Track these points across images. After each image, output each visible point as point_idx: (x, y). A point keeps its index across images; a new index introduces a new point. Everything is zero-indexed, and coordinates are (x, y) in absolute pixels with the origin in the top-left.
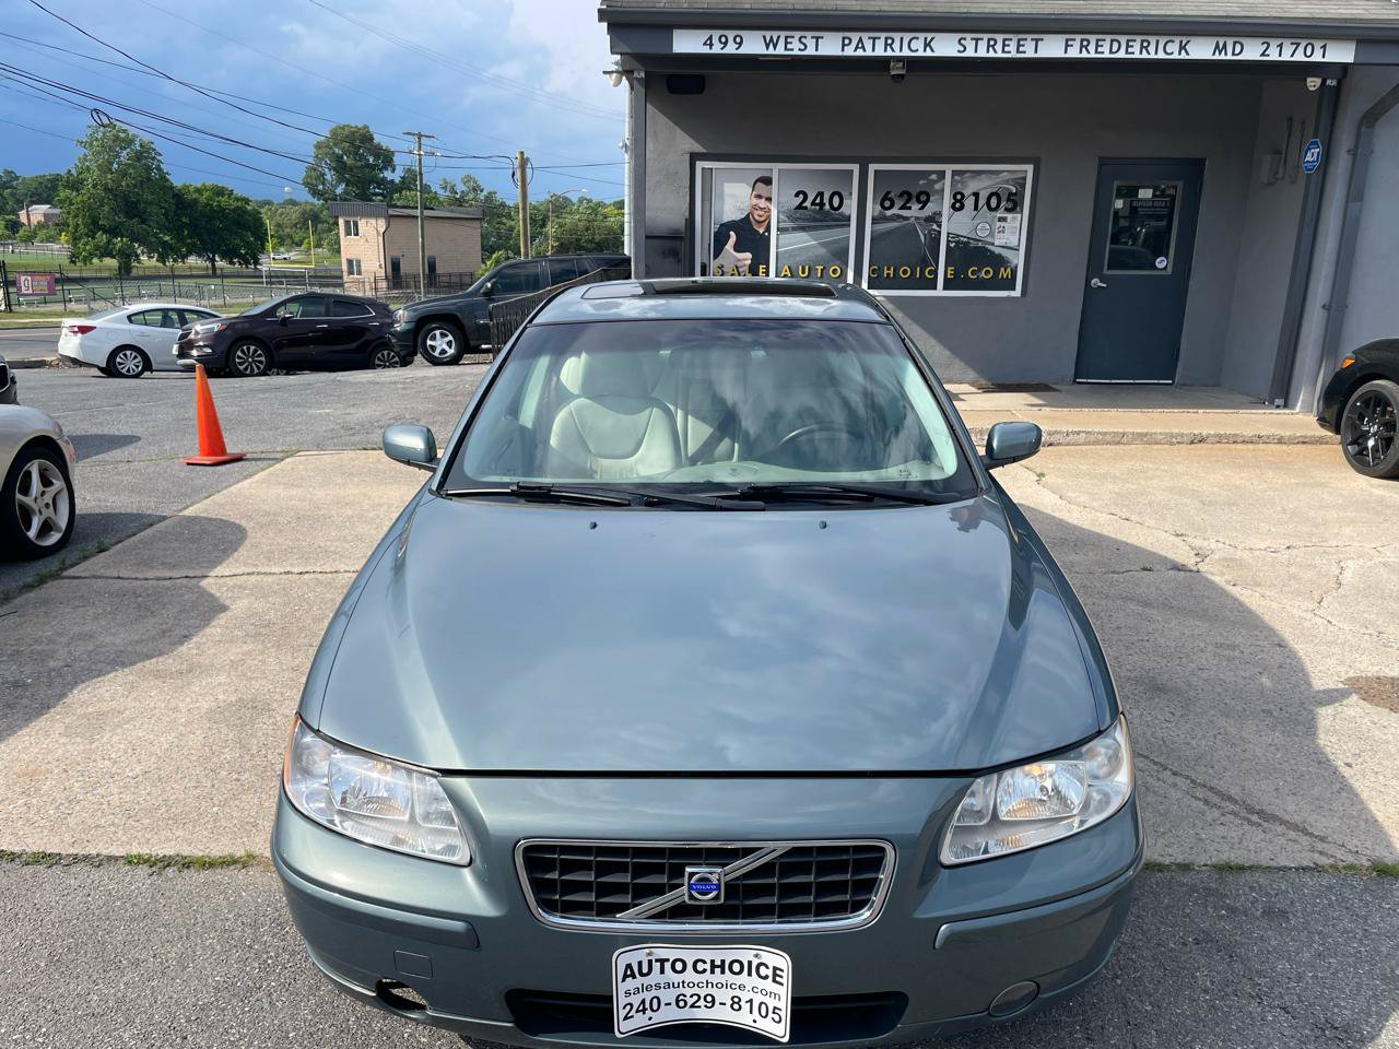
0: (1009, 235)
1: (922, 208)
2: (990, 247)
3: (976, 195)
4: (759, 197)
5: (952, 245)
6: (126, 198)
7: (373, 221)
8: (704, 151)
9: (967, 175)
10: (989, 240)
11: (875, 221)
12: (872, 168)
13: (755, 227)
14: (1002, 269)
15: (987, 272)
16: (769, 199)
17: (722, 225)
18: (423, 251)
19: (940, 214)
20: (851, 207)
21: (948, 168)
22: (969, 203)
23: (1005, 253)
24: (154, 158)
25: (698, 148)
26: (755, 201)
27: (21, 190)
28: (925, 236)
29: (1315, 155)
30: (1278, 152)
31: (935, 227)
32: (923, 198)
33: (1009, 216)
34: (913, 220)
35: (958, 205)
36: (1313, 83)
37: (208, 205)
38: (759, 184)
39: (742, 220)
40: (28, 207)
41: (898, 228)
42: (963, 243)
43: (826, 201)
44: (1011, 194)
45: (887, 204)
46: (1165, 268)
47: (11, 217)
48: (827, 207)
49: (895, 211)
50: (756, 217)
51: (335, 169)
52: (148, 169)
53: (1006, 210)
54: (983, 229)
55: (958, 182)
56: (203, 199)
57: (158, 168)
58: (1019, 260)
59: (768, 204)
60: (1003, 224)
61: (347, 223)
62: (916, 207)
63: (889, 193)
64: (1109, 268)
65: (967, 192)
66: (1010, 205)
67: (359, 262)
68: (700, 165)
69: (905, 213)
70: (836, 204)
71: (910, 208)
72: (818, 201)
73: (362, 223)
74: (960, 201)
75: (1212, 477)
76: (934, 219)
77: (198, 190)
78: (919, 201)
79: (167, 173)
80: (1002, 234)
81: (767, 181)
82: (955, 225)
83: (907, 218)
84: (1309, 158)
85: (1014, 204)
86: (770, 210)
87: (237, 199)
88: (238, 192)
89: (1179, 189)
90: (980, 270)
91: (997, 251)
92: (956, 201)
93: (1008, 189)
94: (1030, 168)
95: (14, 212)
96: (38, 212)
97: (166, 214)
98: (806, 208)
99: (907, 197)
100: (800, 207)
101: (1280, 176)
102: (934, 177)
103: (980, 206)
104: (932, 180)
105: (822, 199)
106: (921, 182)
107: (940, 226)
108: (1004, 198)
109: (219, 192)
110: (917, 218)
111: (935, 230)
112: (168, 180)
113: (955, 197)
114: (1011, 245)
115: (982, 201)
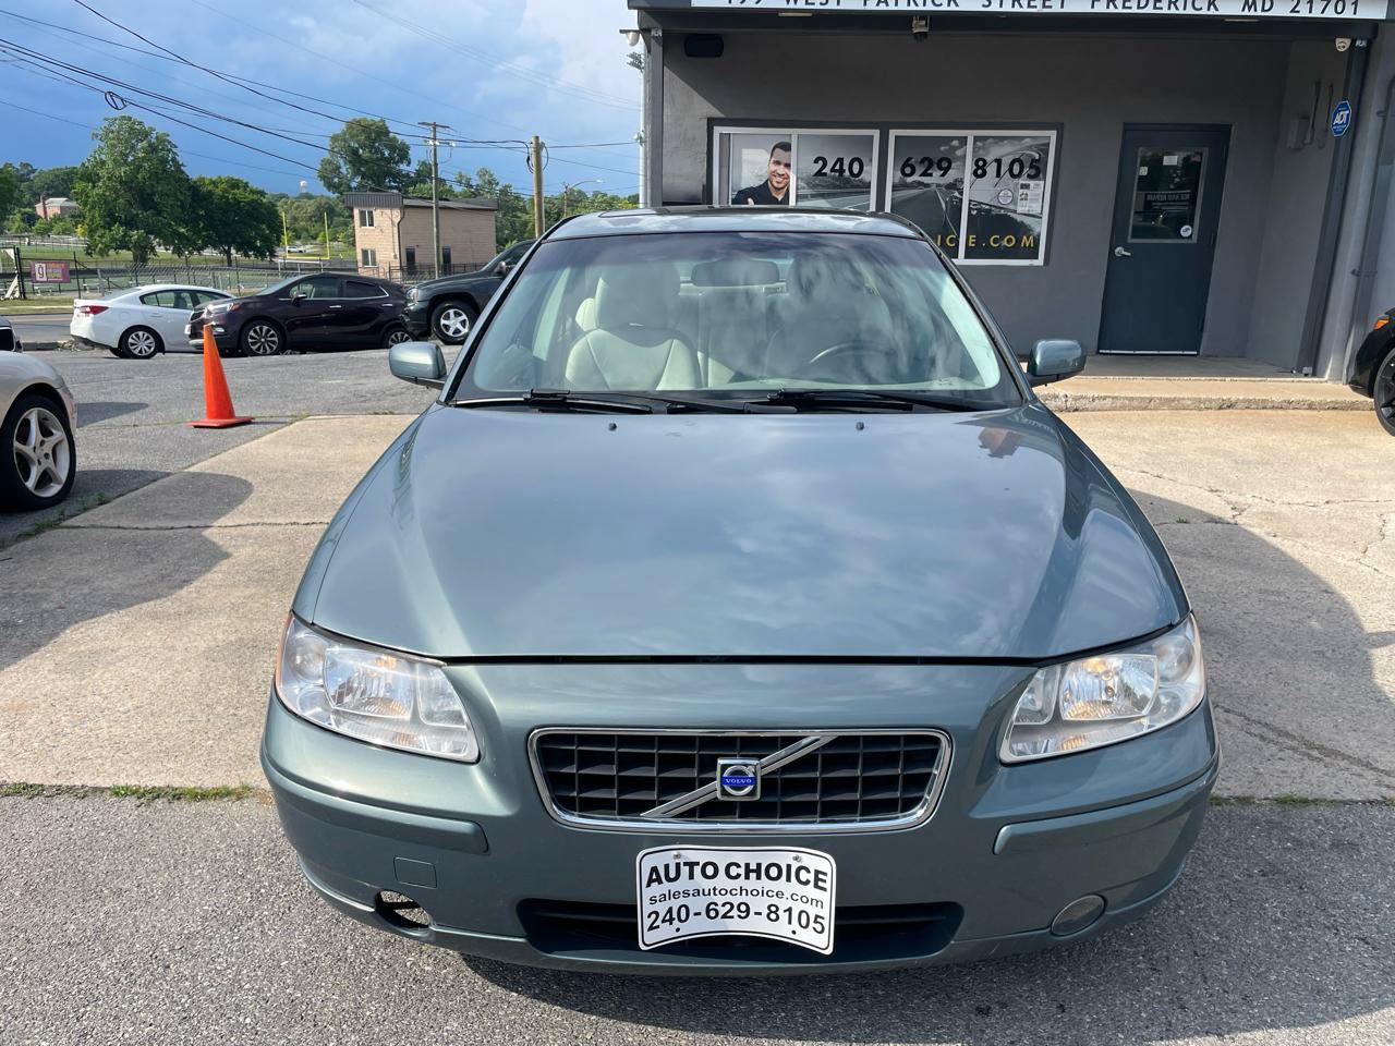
0: (1032, 203)
1: (943, 175)
2: (1012, 215)
3: (999, 161)
4: (778, 163)
5: (974, 213)
6: (141, 191)
7: (388, 211)
8: (722, 116)
9: (990, 140)
10: (1012, 207)
11: (895, 188)
12: (893, 133)
13: (774, 194)
14: (1025, 238)
15: (1009, 241)
16: (788, 166)
17: (739, 192)
18: (438, 241)
19: (962, 181)
20: (871, 174)
21: (970, 134)
22: (991, 169)
23: (1028, 221)
24: (169, 150)
25: (716, 113)
26: (773, 168)
27: (38, 183)
28: (946, 202)
29: (1345, 117)
30: (1306, 117)
31: (956, 194)
32: (945, 164)
33: (1032, 183)
34: (934, 187)
35: (980, 171)
36: (1342, 44)
37: (223, 197)
38: (777, 150)
39: (760, 186)
40: (44, 199)
41: (919, 195)
42: (985, 210)
43: (846, 167)
44: (1034, 160)
45: (908, 170)
46: (1190, 237)
47: (27, 210)
48: (847, 173)
49: (916, 178)
50: (776, 184)
51: (350, 162)
52: (164, 161)
53: (1030, 177)
54: (1006, 196)
55: (979, 148)
56: (218, 191)
57: (174, 160)
58: (1042, 228)
59: (787, 170)
60: (1025, 191)
61: (362, 214)
62: (937, 173)
63: (909, 159)
64: (1133, 237)
65: (989, 158)
66: (1033, 172)
67: (373, 253)
68: (718, 130)
69: (926, 180)
70: (855, 171)
71: (931, 175)
72: (837, 167)
73: (377, 214)
74: (983, 168)
75: (1243, 438)
76: (956, 186)
77: (213, 183)
78: (940, 168)
79: (182, 165)
80: (1024, 202)
81: (786, 147)
82: (976, 192)
83: (927, 185)
84: (1338, 120)
85: (1037, 171)
86: (788, 177)
87: (253, 192)
88: (254, 185)
89: (1204, 158)
90: (1002, 238)
91: (1019, 218)
92: (978, 167)
93: (1031, 155)
94: (1053, 134)
95: (31, 205)
96: (55, 205)
97: (182, 207)
98: (825, 174)
99: (929, 164)
100: (819, 173)
101: (1308, 140)
102: (955, 143)
103: (1002, 174)
104: (954, 147)
105: (842, 165)
106: (942, 148)
107: (961, 193)
108: (1027, 164)
109: (235, 184)
110: (938, 185)
111: (956, 198)
112: (183, 172)
113: (976, 163)
114: (1034, 213)
115: (1004, 168)
